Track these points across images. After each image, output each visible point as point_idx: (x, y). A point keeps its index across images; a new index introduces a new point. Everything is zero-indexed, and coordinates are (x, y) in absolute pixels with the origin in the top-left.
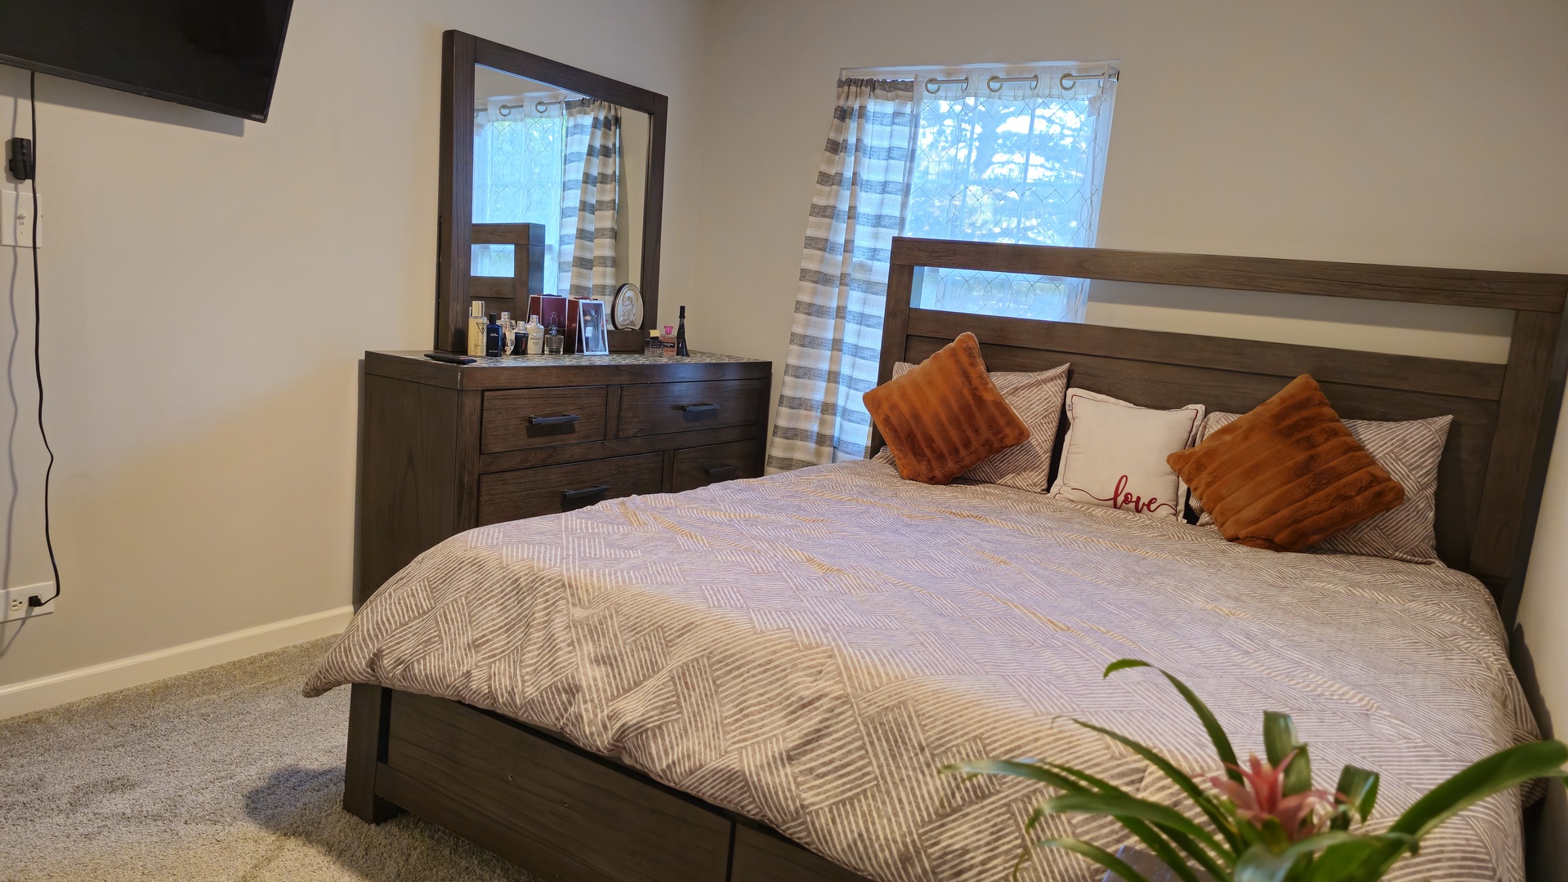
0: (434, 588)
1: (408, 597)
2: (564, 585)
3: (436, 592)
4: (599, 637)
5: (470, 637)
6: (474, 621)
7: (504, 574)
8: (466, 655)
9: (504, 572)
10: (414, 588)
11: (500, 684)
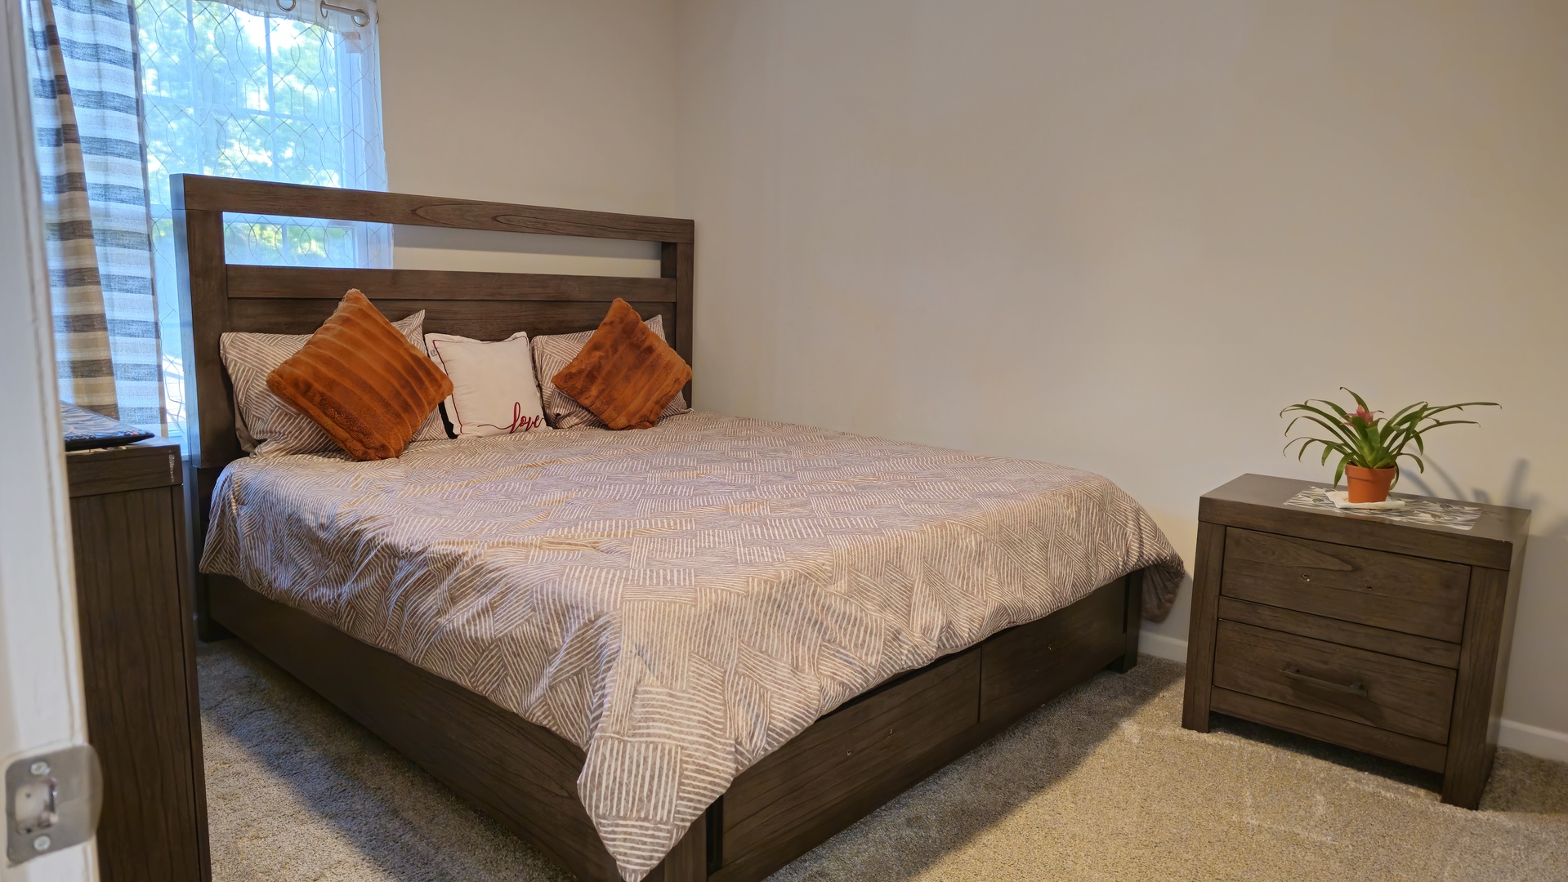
0: (707, 656)
1: (699, 680)
2: (805, 576)
3: (712, 658)
4: (866, 594)
5: (787, 666)
6: (772, 652)
7: (754, 600)
8: (799, 680)
9: (751, 599)
10: (693, 669)
11: (847, 675)
